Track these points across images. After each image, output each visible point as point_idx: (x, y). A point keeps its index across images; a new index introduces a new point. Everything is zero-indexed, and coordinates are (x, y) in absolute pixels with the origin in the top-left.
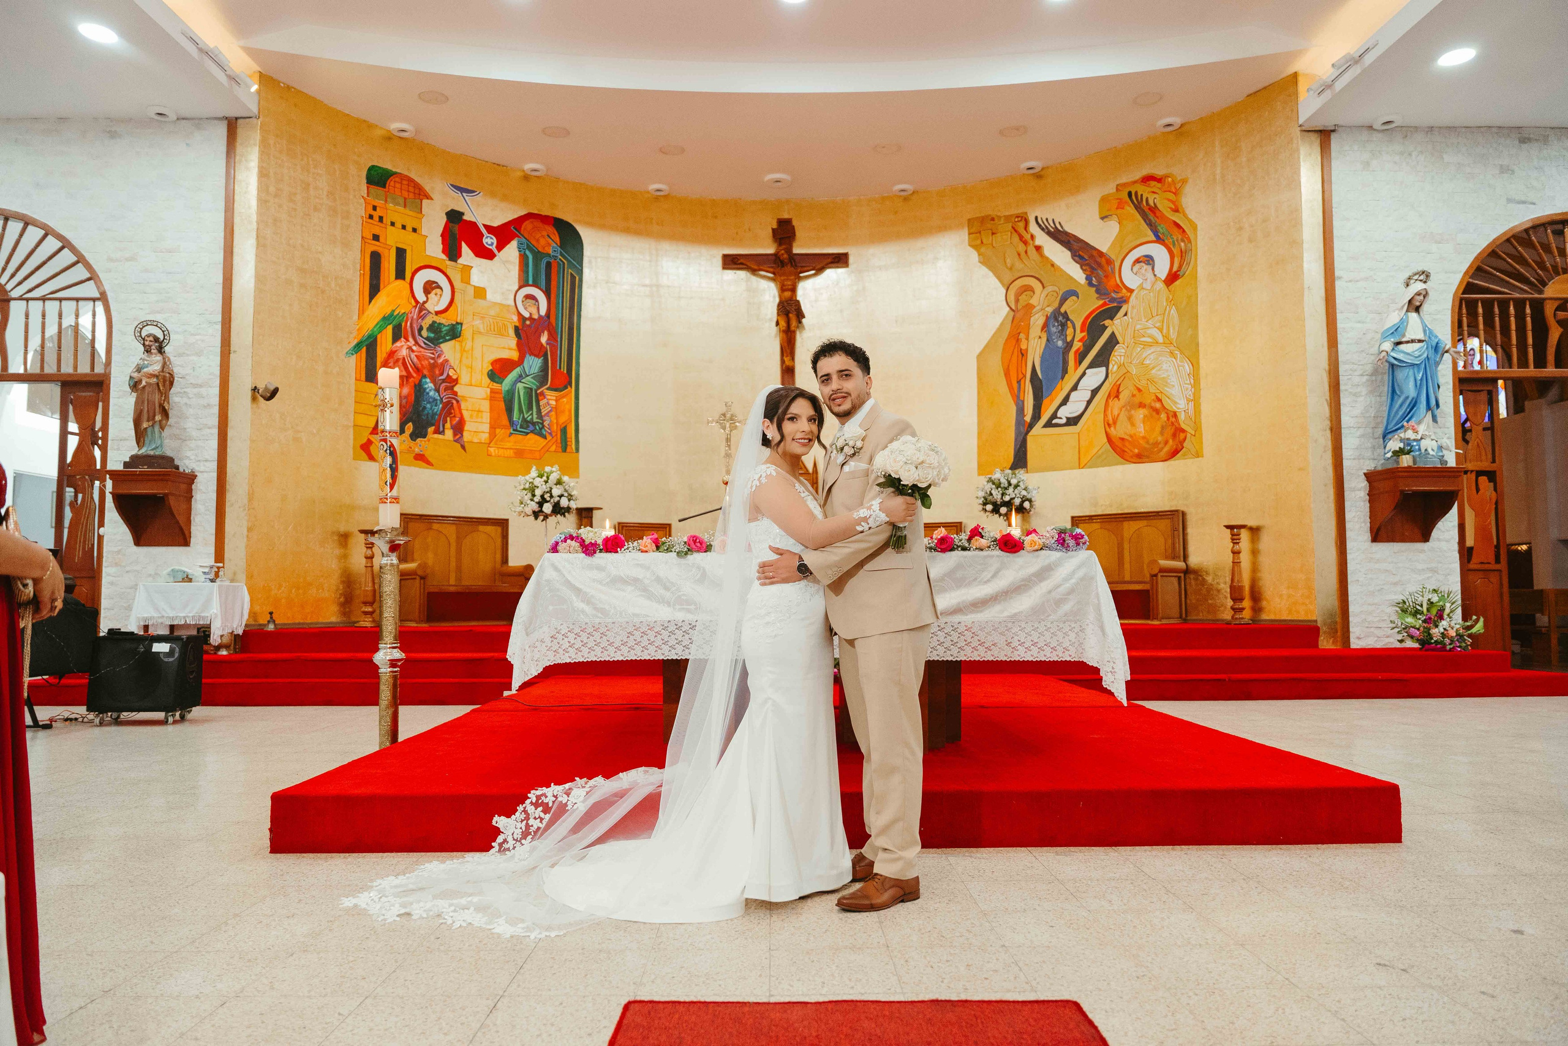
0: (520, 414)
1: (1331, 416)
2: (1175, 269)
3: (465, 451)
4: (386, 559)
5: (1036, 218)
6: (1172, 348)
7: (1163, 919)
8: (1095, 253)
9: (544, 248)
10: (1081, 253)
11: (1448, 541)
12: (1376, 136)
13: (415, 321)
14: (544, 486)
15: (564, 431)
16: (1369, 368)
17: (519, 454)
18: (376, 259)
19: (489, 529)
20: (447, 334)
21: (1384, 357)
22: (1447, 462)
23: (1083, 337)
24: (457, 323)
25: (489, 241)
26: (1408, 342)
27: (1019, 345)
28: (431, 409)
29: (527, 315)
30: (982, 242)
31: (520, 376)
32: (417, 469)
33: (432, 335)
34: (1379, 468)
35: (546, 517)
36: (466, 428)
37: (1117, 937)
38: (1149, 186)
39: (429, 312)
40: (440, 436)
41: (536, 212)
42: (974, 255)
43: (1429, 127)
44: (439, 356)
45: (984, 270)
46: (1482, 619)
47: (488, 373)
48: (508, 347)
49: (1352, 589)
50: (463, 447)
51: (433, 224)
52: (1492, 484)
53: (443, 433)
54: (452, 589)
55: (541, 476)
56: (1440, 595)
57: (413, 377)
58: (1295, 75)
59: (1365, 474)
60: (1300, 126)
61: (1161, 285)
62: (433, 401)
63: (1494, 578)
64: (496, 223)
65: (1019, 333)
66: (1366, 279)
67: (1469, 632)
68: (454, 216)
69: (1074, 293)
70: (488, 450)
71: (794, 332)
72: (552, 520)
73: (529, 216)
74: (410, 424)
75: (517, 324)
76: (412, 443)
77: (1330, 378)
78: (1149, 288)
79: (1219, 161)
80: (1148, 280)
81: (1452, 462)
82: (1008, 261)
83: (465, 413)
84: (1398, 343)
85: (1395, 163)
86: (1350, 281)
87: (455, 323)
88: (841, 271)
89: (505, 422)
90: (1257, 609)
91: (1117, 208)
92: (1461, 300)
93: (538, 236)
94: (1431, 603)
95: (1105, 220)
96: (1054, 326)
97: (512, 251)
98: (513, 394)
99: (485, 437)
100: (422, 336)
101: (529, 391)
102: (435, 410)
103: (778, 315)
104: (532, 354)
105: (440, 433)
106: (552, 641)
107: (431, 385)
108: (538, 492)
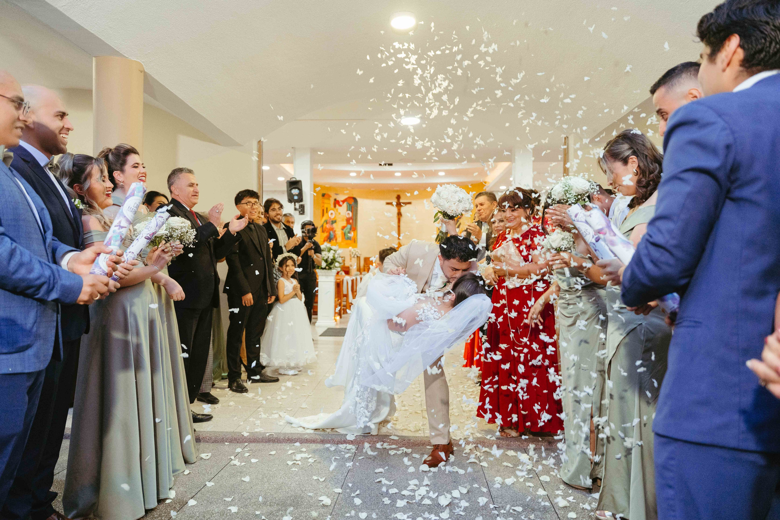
0: (347, 236)
9: (351, 203)
13: (329, 220)
15: (355, 239)
17: (347, 244)
18: (323, 210)
20: (334, 222)
25: (341, 203)
29: (348, 216)
31: (347, 229)
33: (332, 223)
36: (338, 239)
39: (332, 218)
41: (350, 197)
47: (341, 229)
48: (344, 223)
50: (337, 243)
51: (332, 201)
53: (334, 241)
57: (328, 231)
58: (486, 182)
62: (332, 235)
64: (342, 200)
68: (335, 200)
71: (400, 218)
73: (348, 197)
74: (328, 240)
75: (346, 219)
76: (329, 243)
83: (337, 237)
87: (336, 220)
88: (410, 205)
89: (344, 238)
93: (350, 201)
97: (345, 204)
98: (345, 232)
99: (341, 241)
100: (330, 223)
101: (348, 232)
103: (397, 214)
104: (349, 224)
107: (332, 232)
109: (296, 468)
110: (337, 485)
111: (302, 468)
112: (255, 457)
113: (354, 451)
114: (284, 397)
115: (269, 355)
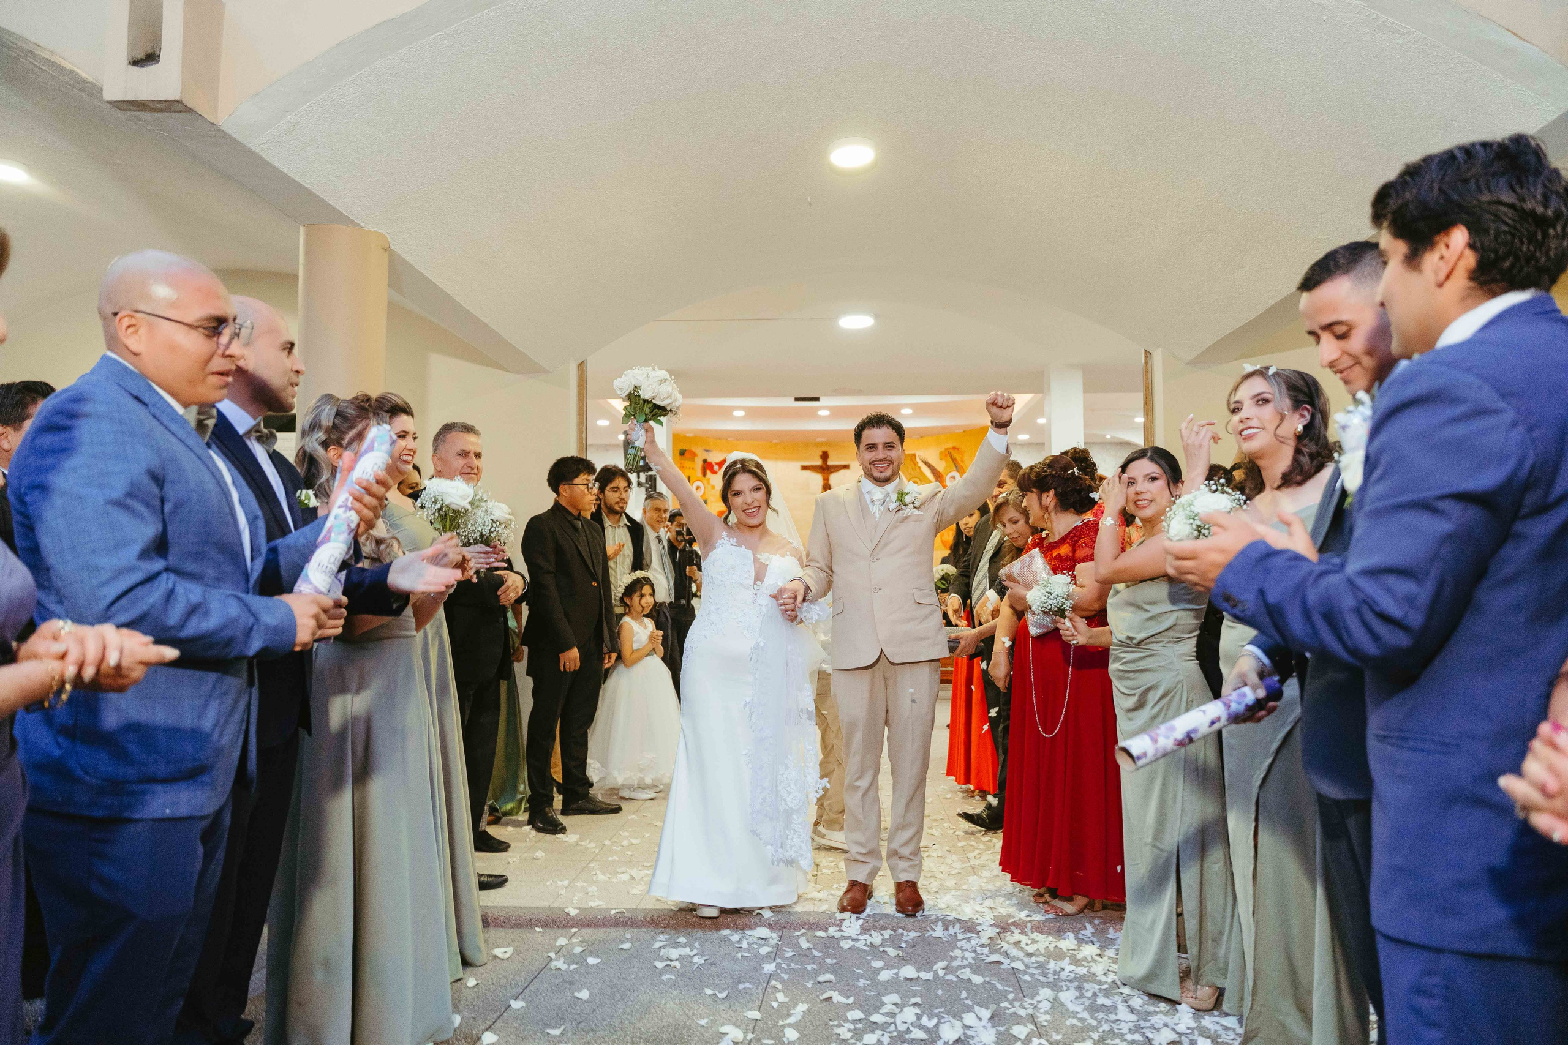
109: (671, 973)
110: (751, 1005)
111: (683, 974)
112: (592, 954)
113: (775, 941)
114: (634, 841)
115: (605, 764)
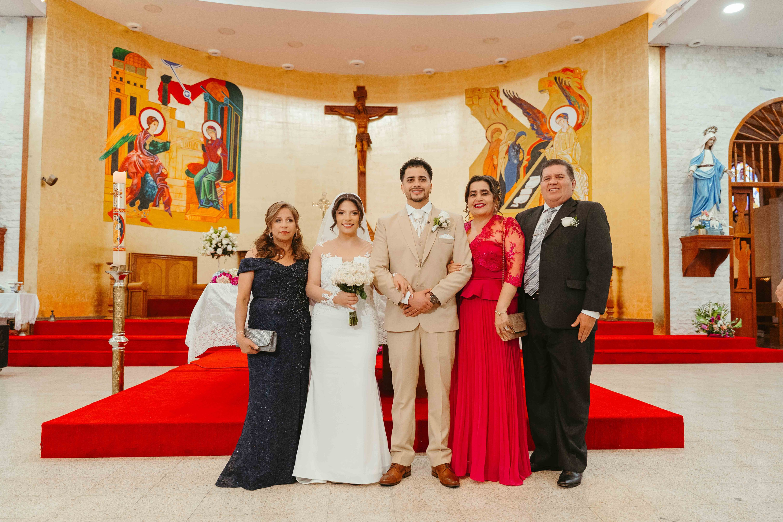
0: (205, 196)
1: (662, 206)
2: (579, 121)
3: (171, 216)
4: (117, 283)
5: (504, 90)
6: (577, 166)
7: (549, 493)
8: (536, 111)
9: (220, 99)
10: (528, 111)
11: (724, 276)
12: (690, 50)
13: (142, 140)
14: (218, 239)
15: (231, 206)
16: (684, 180)
17: (204, 219)
18: (118, 103)
19: (186, 263)
20: (161, 148)
21: (691, 174)
22: (724, 233)
23: (528, 159)
24: (167, 142)
25: (187, 94)
26: (704, 166)
27: (493, 162)
28: (151, 192)
29: (209, 138)
30: (473, 103)
31: (205, 174)
32: (142, 227)
33: (152, 149)
34: (688, 236)
35: (219, 256)
36: (172, 203)
37: (522, 504)
38: (566, 74)
39: (151, 135)
40: (156, 208)
41: (215, 78)
42: (468, 110)
43: (719, 46)
44: (156, 161)
45: (474, 119)
46: (741, 320)
47: (186, 172)
48: (198, 157)
49: (672, 302)
50: (170, 214)
51: (153, 83)
52: (748, 245)
53: (158, 206)
54: (163, 298)
55: (216, 233)
56: (719, 306)
57: (140, 173)
58: (647, 15)
59: (680, 239)
60: (649, 43)
61: (572, 131)
62: (153, 187)
63: (749, 297)
64: (191, 84)
65: (493, 156)
66: (683, 130)
67: (734, 327)
69: (524, 133)
70: (185, 217)
71: (365, 152)
72: (223, 258)
73: (211, 80)
74: (138, 201)
75: (203, 143)
76: (139, 212)
77: (662, 185)
78: (565, 131)
79: (604, 62)
80: (565, 127)
81: (727, 233)
82: (488, 114)
83: (172, 195)
84: (699, 167)
85: (700, 66)
86: (675, 131)
87: (166, 142)
88: (393, 117)
89: (196, 200)
90: (621, 313)
91: (548, 86)
92: (734, 143)
93: (217, 91)
94: (714, 311)
95: (542, 92)
96: (512, 151)
97: (200, 100)
98: (201, 184)
99: (183, 209)
100: (145, 149)
101: (210, 183)
102: (154, 193)
103: (357, 141)
104: (212, 161)
105: (156, 206)
106: (212, 334)
107: (151, 178)
108: (214, 242)
